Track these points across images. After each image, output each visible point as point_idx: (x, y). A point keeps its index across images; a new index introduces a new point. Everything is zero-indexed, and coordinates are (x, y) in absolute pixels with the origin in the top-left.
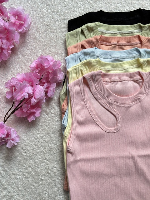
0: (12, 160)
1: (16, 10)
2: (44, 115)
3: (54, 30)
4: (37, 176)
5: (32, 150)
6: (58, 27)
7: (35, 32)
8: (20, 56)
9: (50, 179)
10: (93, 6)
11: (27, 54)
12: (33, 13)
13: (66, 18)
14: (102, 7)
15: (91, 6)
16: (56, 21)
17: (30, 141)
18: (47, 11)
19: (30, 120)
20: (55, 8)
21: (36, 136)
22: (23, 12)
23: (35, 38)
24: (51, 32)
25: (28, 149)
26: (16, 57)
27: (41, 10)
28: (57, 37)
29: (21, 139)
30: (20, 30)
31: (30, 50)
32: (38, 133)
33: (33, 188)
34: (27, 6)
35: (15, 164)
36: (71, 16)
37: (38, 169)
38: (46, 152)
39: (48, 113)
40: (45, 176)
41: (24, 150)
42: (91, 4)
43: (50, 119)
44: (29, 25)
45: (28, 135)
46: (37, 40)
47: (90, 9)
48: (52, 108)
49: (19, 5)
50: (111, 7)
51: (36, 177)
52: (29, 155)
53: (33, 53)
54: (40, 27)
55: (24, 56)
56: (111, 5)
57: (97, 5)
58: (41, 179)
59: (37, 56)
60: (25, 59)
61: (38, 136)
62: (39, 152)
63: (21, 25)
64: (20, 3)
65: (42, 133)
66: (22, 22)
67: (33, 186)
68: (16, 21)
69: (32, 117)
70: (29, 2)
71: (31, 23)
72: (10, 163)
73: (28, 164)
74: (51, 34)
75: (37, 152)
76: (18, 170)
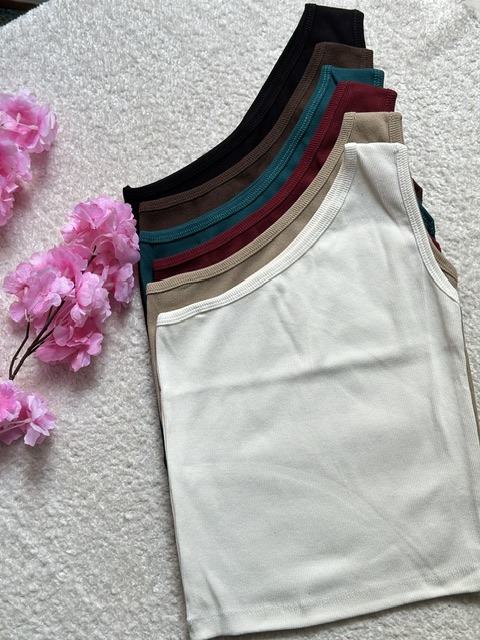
0: (43, 478)
1: (15, 98)
2: (114, 352)
3: (118, 136)
4: (112, 512)
5: (91, 446)
6: (127, 128)
7: (69, 149)
8: (38, 212)
9: (147, 517)
10: (209, 65)
11: (54, 204)
13: (144, 101)
14: (234, 63)
15: (206, 66)
16: (121, 112)
17: (85, 424)
18: (95, 92)
19: (75, 367)
20: (114, 83)
21: (99, 410)
22: (33, 101)
23: (73, 163)
24: (111, 142)
25: (82, 446)
26: (28, 215)
27: (78, 91)
28: (127, 152)
29: (61, 421)
30: (32, 147)
31: (62, 194)
32: (103, 399)
33: (106, 544)
34: (44, 87)
35: (53, 488)
36: (158, 96)
37: (113, 495)
38: (129, 448)
39: (125, 346)
40: (135, 510)
41: (72, 449)
42: (204, 59)
43: (131, 359)
44: (53, 131)
45: (77, 409)
46: (77, 166)
47: (203, 71)
48: (134, 332)
49: (23, 86)
50: (255, 61)
51: (110, 516)
52: (87, 460)
53: (70, 200)
54: (81, 134)
55: (49, 211)
56: (256, 56)
57: (220, 60)
58: (124, 517)
60: (51, 218)
61: (105, 408)
62: (112, 449)
63: (32, 134)
64: (26, 83)
65: (115, 400)
66: (33, 127)
67: (105, 539)
68: (18, 126)
69: (80, 356)
70: (48, 76)
71: (56, 126)
72: (38, 488)
73: (86, 484)
74: (111, 147)
75: (107, 451)
76: (62, 502)
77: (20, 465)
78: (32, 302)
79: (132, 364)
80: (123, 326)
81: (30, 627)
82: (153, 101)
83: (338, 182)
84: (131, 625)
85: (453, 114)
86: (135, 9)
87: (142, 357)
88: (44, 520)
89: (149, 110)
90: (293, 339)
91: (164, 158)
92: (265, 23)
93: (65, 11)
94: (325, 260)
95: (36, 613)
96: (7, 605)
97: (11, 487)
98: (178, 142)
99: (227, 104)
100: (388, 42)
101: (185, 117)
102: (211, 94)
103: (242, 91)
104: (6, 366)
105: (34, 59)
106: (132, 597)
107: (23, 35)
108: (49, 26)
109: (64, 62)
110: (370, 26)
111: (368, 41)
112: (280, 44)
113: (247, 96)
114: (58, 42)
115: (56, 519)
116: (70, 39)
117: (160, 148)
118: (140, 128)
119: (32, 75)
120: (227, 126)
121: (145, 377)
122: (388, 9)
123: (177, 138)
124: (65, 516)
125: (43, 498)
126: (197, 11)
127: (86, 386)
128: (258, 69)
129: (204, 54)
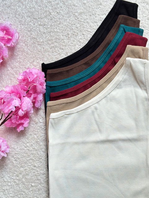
0: (3, 168)
1: (4, 25)
2: (33, 124)
3: (41, 42)
4: (27, 182)
5: (22, 158)
6: (45, 40)
7: (23, 45)
8: (9, 69)
9: (40, 185)
10: (78, 18)
11: (15, 66)
12: (21, 26)
13: (52, 30)
14: (87, 19)
15: (76, 19)
16: (43, 33)
17: (20, 149)
18: (34, 24)
19: (18, 130)
20: (42, 22)
21: (26, 145)
22: (11, 27)
23: (24, 51)
24: (39, 45)
25: (18, 158)
26: (6, 69)
27: (28, 23)
28: (44, 49)
29: (11, 148)
31: (19, 63)
32: (28, 141)
33: (24, 194)
34: (15, 20)
35: (7, 172)
36: (58, 28)
37: (28, 176)
38: (35, 160)
39: (37, 122)
40: (35, 182)
41: (15, 158)
42: (76, 16)
43: (39, 128)
45: (18, 144)
47: (75, 21)
48: (41, 117)
49: (7, 19)
50: (95, 19)
51: (26, 184)
52: (20, 163)
53: (22, 65)
54: (28, 40)
55: (13, 68)
56: (96, 17)
57: (82, 17)
58: (31, 185)
59: (25, 68)
60: (14, 71)
61: (28, 144)
62: (29, 160)
63: (9, 40)
65: (32, 142)
66: (10, 37)
67: (24, 192)
69: (20, 127)
70: (17, 16)
71: (19, 37)
72: (1, 171)
73: (18, 171)
74: (38, 46)
75: (27, 160)
76: (9, 177)
78: (4, 108)
79: (39, 129)
80: (37, 115)
82: (55, 30)
83: (121, 71)
87: (43, 127)
88: (2, 183)
89: (54, 34)
90: (99, 127)
91: (58, 53)
92: (101, 4)
94: (113, 99)
98: (63, 47)
99: (83, 34)
100: (146, 17)
101: (67, 38)
102: (78, 30)
103: (89, 30)
105: (12, 9)
109: (24, 11)
110: (140, 10)
111: (138, 16)
112: (105, 13)
113: (91, 32)
114: (22, 3)
115: (7, 183)
116: (26, 2)
117: (56, 49)
118: (50, 40)
119: (11, 15)
120: (82, 43)
121: (43, 135)
122: (147, 4)
123: (63, 46)
124: (10, 182)
127: (22, 135)
128: (96, 22)
129: (76, 14)
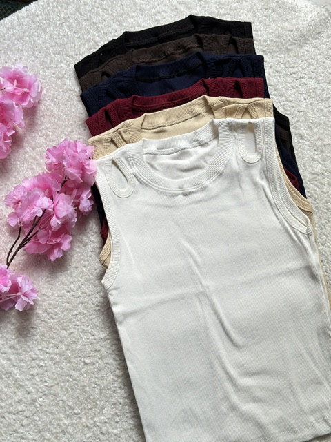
0: (29, 333)
1: (13, 70)
2: (79, 247)
4: (75, 357)
5: (62, 312)
7: (50, 105)
8: (28, 149)
9: (100, 361)
12: (44, 72)
19: (52, 258)
21: (68, 287)
22: (26, 72)
23: (52, 115)
25: (56, 312)
26: (21, 151)
27: (57, 65)
29: (42, 294)
30: (25, 104)
31: (44, 137)
32: (71, 280)
33: (71, 380)
34: (33, 61)
35: (36, 340)
37: (77, 346)
38: (88, 314)
39: (86, 243)
40: (91, 356)
41: (49, 314)
43: (90, 253)
44: (39, 94)
45: (53, 286)
46: (55, 118)
49: (19, 61)
51: (75, 360)
52: (59, 322)
53: (50, 141)
54: (59, 95)
55: (35, 148)
58: (84, 362)
60: (36, 153)
61: (72, 286)
62: (76, 314)
63: (25, 95)
64: (21, 58)
65: (79, 281)
66: (26, 90)
67: (71, 376)
68: (15, 89)
69: (56, 251)
70: (36, 54)
71: (42, 89)
72: (25, 340)
73: (58, 338)
75: (73, 315)
76: (41, 350)
77: (13, 324)
78: (23, 213)
79: (91, 256)
80: (85, 230)
81: (19, 435)
84: (88, 436)
85: (316, 86)
86: (97, 8)
87: (98, 251)
88: (29, 363)
93: (49, 8)
95: (23, 426)
96: (3, 420)
97: (7, 339)
104: (4, 256)
105: (27, 42)
106: (88, 416)
107: (20, 25)
108: (38, 19)
109: (48, 45)
114: (44, 30)
115: (37, 362)
116: (52, 28)
119: (25, 53)
122: (273, 11)
124: (44, 360)
125: (29, 347)
126: (140, 10)
127: (59, 271)
